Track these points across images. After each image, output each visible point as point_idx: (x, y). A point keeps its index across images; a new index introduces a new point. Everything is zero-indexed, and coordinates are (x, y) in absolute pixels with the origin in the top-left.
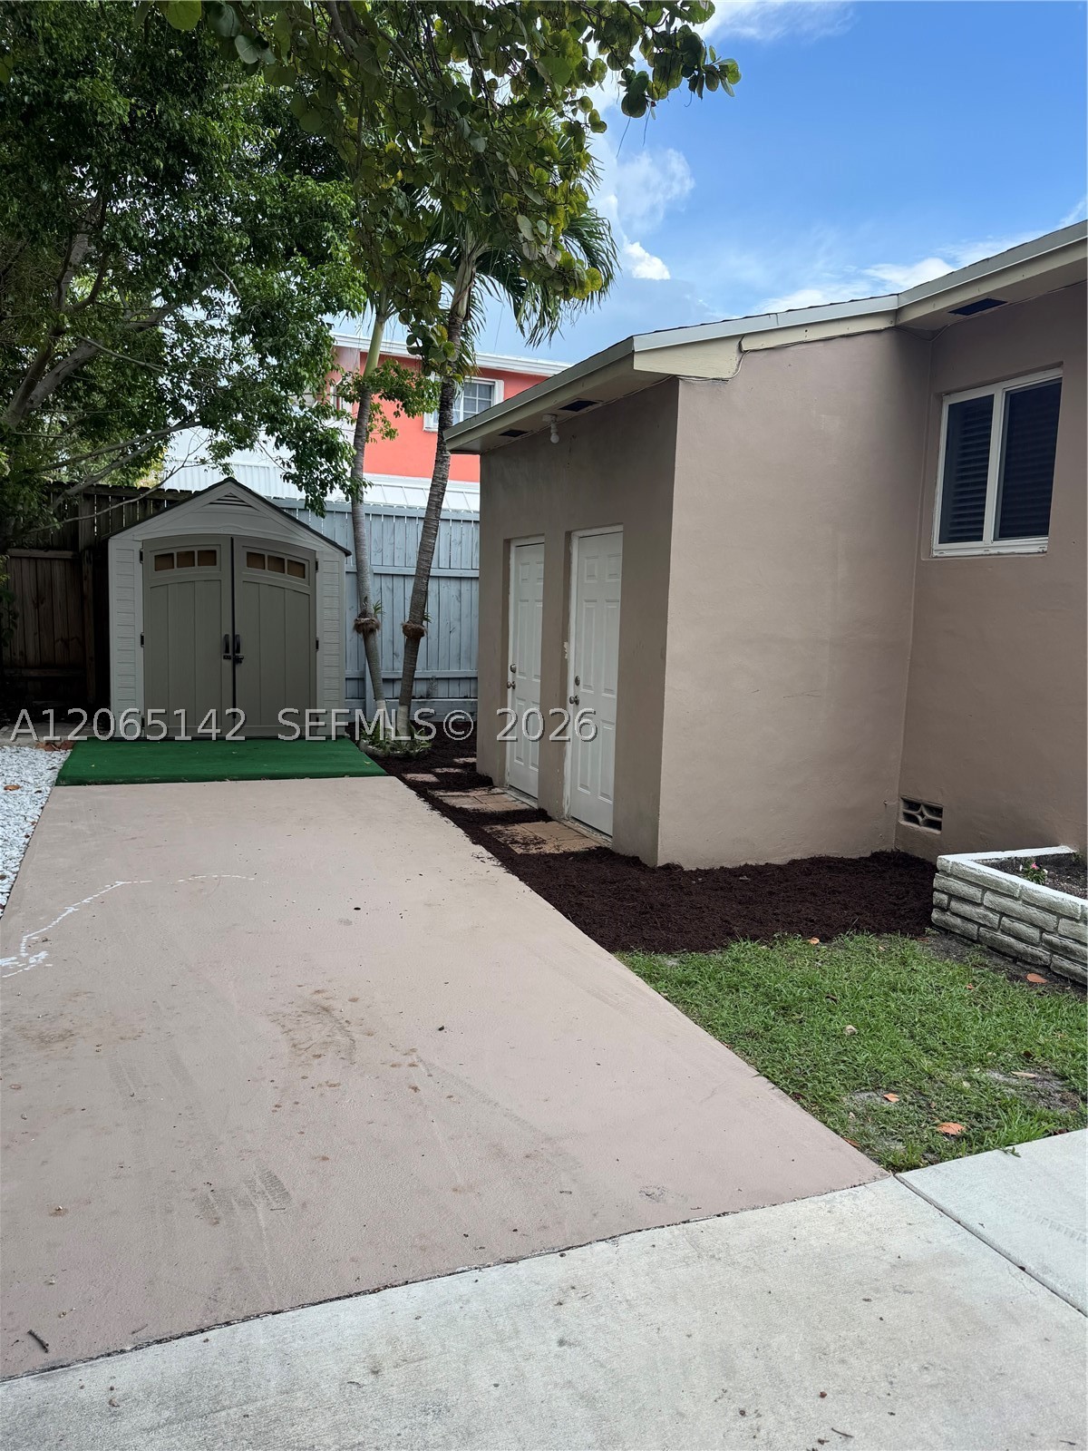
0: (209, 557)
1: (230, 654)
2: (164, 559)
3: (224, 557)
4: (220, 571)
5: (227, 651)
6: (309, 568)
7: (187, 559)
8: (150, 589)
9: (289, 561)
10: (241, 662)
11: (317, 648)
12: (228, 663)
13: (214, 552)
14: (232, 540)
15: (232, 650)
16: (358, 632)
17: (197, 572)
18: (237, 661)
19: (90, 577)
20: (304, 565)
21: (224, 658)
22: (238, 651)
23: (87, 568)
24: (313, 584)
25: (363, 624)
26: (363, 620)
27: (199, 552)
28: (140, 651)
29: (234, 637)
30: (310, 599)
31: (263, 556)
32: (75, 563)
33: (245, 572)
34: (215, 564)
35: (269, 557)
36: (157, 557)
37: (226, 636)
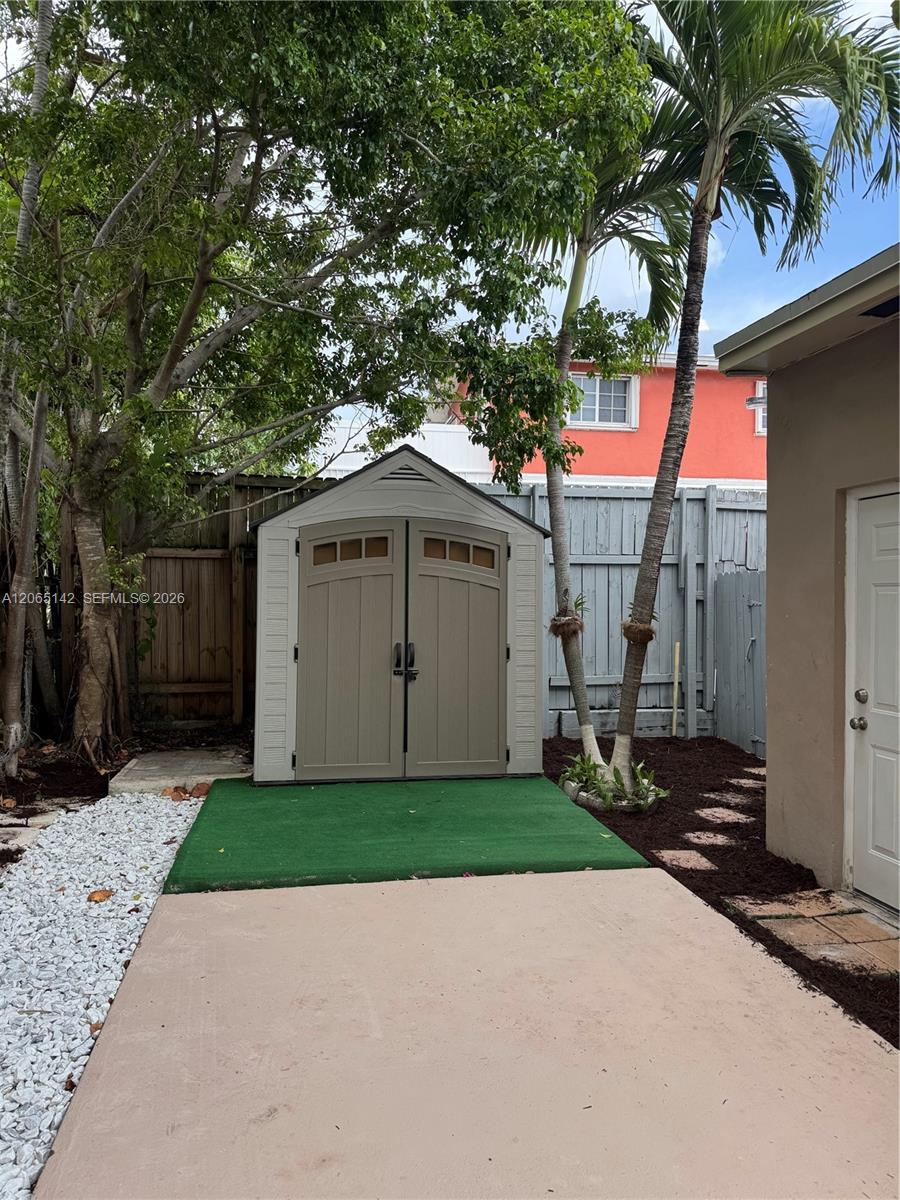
0: (379, 546)
1: (402, 668)
2: (325, 550)
3: (396, 545)
4: (392, 563)
5: (398, 664)
6: (501, 554)
7: (352, 549)
8: (309, 589)
9: (474, 547)
10: (415, 679)
11: (508, 657)
12: (399, 680)
13: (386, 538)
14: (407, 523)
15: (405, 663)
16: (556, 635)
17: (365, 565)
18: (410, 677)
19: (240, 577)
20: (492, 552)
21: (395, 674)
22: (412, 665)
23: (238, 567)
24: (503, 575)
25: (563, 624)
26: (564, 619)
27: (367, 540)
28: (293, 667)
29: (408, 646)
30: (500, 594)
31: (445, 542)
32: (225, 563)
33: (422, 564)
34: (386, 555)
35: (451, 542)
36: (317, 548)
37: (398, 645)
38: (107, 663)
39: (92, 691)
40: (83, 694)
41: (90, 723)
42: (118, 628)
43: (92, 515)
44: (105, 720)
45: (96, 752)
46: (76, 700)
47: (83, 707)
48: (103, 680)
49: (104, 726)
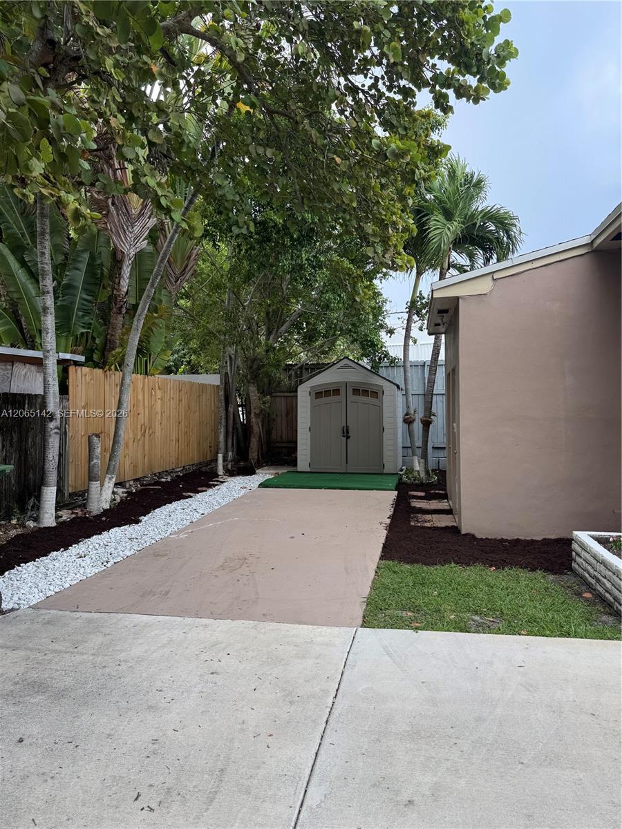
0: (337, 392)
2: (319, 394)
3: (343, 392)
4: (342, 397)
5: (344, 433)
6: (380, 394)
7: (327, 393)
8: (313, 407)
9: (371, 391)
10: (350, 438)
11: (383, 431)
12: (344, 439)
13: (339, 390)
14: (346, 384)
15: (346, 433)
16: (405, 422)
17: (332, 398)
18: (348, 437)
20: (377, 393)
21: (343, 436)
22: (349, 433)
24: (382, 402)
25: (408, 419)
26: (406, 417)
27: (333, 390)
28: (309, 434)
29: (347, 427)
30: (380, 408)
31: (368, 391)
33: (351, 397)
34: (339, 395)
35: (362, 390)
36: (316, 393)
37: (344, 427)
38: (258, 434)
39: (254, 443)
40: (251, 445)
41: (253, 454)
42: (263, 422)
43: (253, 383)
44: (258, 453)
45: (255, 464)
46: (249, 446)
47: (252, 449)
48: (257, 439)
49: (258, 455)
